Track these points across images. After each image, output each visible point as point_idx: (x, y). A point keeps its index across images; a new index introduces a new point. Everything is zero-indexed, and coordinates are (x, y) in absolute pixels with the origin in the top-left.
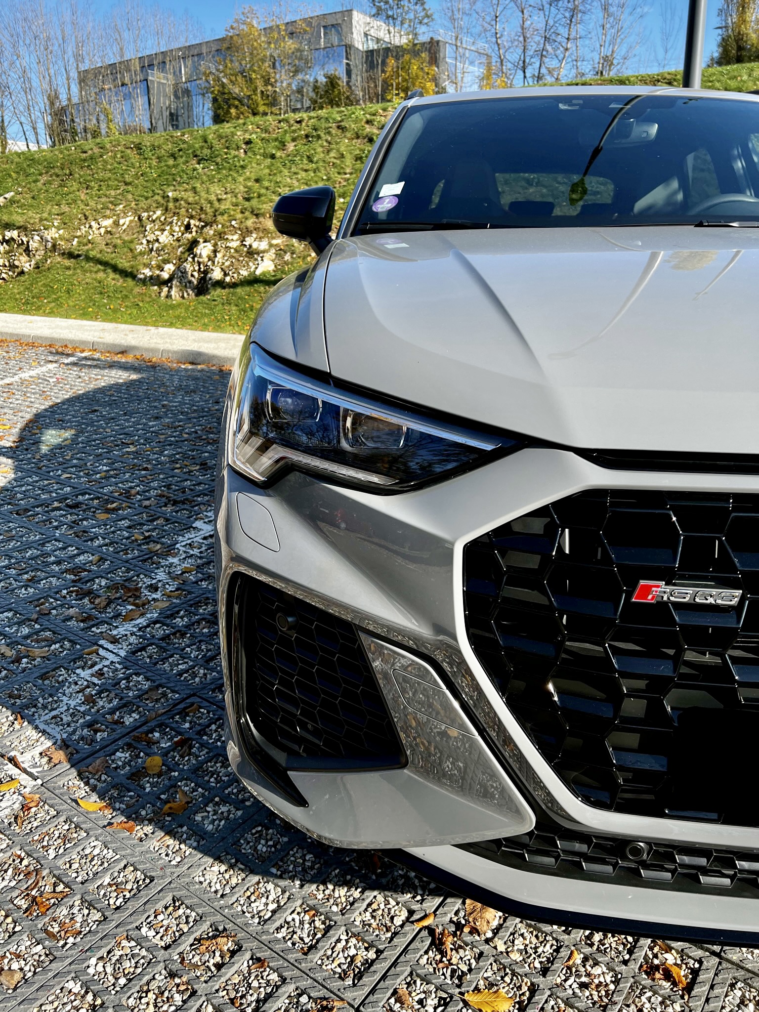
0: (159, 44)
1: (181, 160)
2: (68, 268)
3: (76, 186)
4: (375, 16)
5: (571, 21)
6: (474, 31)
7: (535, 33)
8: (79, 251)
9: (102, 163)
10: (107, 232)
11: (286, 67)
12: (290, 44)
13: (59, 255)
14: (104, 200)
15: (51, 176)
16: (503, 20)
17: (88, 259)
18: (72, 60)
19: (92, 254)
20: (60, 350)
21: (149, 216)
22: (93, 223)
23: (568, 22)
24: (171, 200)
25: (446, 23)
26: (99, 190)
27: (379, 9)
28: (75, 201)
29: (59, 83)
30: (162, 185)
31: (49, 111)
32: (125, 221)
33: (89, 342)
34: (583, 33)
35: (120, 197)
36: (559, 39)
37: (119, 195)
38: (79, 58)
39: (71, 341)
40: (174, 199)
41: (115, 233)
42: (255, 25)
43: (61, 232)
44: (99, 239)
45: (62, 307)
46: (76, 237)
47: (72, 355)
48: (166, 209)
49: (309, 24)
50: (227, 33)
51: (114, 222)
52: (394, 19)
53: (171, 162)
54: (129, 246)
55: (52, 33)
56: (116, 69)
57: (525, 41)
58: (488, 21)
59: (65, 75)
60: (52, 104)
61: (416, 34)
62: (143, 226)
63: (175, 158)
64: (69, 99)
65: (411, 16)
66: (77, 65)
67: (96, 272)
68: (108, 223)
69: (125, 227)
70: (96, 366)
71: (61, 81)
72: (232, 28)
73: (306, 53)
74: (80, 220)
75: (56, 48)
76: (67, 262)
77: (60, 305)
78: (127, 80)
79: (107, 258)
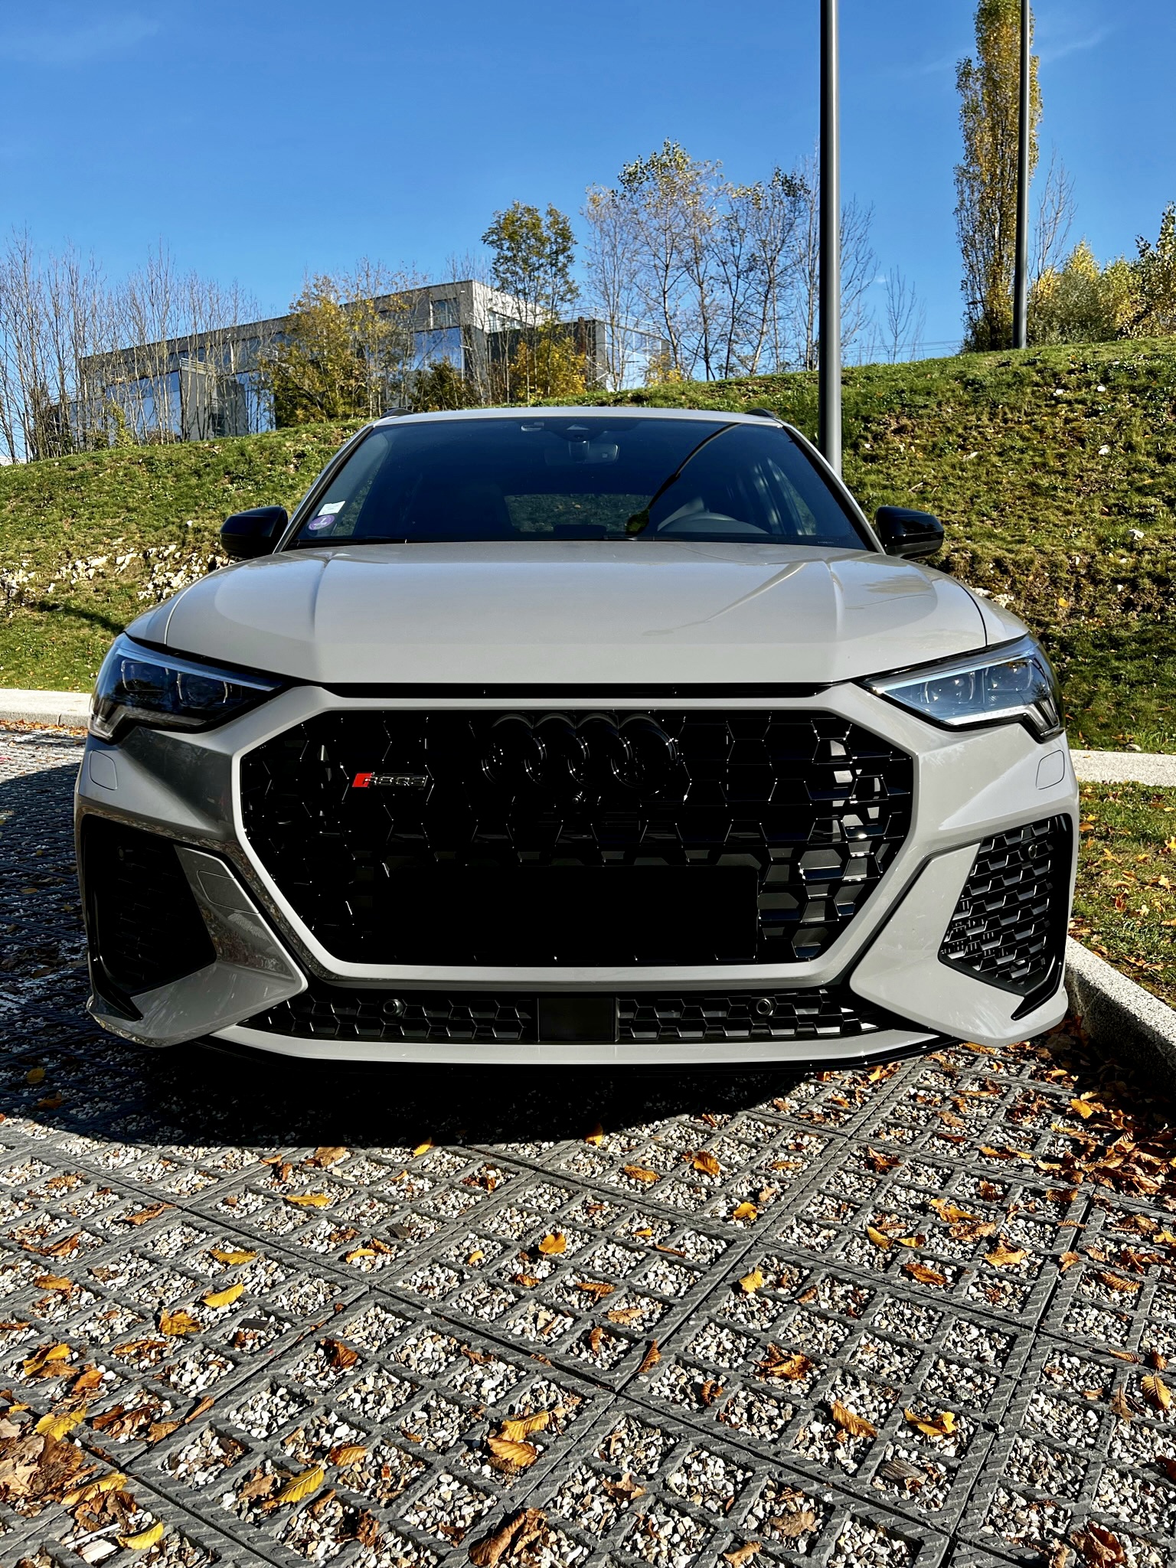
0: (195, 324)
1: (206, 479)
2: (39, 623)
3: (57, 513)
4: (502, 289)
5: (766, 297)
6: (635, 309)
7: (719, 312)
8: (56, 599)
9: (97, 483)
10: (98, 574)
11: (376, 356)
12: (382, 326)
13: (26, 606)
14: (95, 532)
15: (23, 501)
16: (674, 296)
17: (68, 611)
18: (68, 344)
19: (74, 604)
20: (13, 726)
21: (159, 552)
22: (78, 563)
23: (763, 298)
24: (190, 531)
25: (597, 299)
26: (90, 519)
27: (504, 281)
28: (54, 534)
29: (48, 374)
30: (180, 511)
31: (31, 413)
32: (125, 560)
33: (55, 716)
34: (783, 313)
35: (119, 528)
36: (752, 320)
37: (118, 525)
38: (78, 341)
39: (29, 716)
40: (194, 529)
41: (109, 576)
42: (333, 301)
43: (32, 575)
44: (85, 584)
45: (25, 676)
46: (54, 582)
47: (28, 733)
48: (184, 544)
49: (409, 301)
50: (293, 311)
51: (108, 562)
52: (525, 294)
53: (194, 481)
54: (127, 591)
55: (41, 307)
56: (133, 357)
57: (705, 322)
58: (654, 297)
59: (57, 364)
60: (37, 403)
61: (556, 314)
62: (149, 566)
63: (200, 476)
64: (62, 397)
65: (549, 290)
66: (76, 351)
67: (79, 628)
68: (100, 562)
69: (124, 566)
70: (59, 745)
71: (51, 372)
72: (299, 303)
73: (404, 337)
74: (60, 558)
75: (46, 326)
76: (37, 616)
77: (23, 674)
78: (149, 371)
79: (95, 609)
